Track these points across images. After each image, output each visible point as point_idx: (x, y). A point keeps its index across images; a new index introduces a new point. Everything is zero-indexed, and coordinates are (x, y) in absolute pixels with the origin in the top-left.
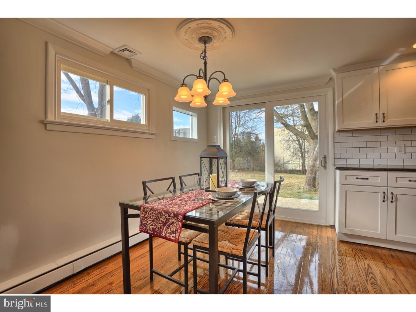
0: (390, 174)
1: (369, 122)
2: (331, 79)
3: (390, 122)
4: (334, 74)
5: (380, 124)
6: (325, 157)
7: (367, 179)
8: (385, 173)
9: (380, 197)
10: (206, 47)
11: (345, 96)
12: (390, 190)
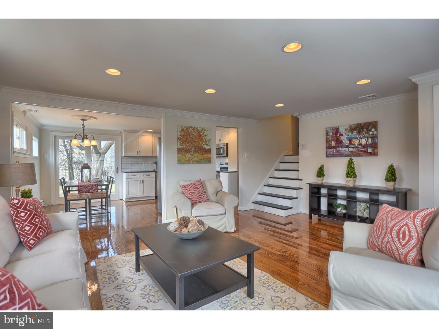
0: (142, 173)
1: (135, 154)
2: (121, 132)
3: (142, 154)
4: (123, 132)
5: (139, 155)
6: (118, 168)
7: (135, 176)
8: (140, 173)
9: (139, 182)
10: (84, 122)
11: (127, 142)
12: (142, 179)
